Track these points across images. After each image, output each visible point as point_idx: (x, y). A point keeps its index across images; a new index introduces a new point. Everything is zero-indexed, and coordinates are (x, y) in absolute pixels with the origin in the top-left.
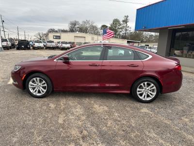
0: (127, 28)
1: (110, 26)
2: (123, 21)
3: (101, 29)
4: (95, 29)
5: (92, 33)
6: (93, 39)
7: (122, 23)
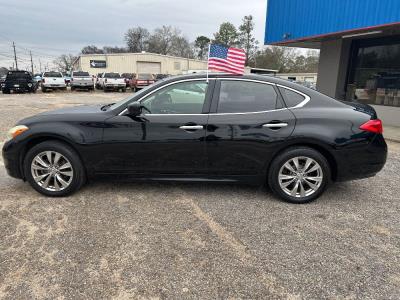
0: (251, 43)
1: (214, 39)
2: (242, 28)
3: (197, 45)
4: (182, 45)
5: (176, 55)
6: (177, 66)
7: (239, 31)
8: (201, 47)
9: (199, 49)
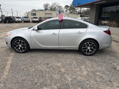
1: (70, 6)
8: (67, 9)
9: (66, 9)
